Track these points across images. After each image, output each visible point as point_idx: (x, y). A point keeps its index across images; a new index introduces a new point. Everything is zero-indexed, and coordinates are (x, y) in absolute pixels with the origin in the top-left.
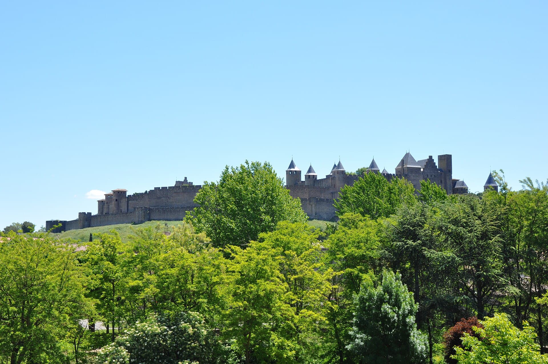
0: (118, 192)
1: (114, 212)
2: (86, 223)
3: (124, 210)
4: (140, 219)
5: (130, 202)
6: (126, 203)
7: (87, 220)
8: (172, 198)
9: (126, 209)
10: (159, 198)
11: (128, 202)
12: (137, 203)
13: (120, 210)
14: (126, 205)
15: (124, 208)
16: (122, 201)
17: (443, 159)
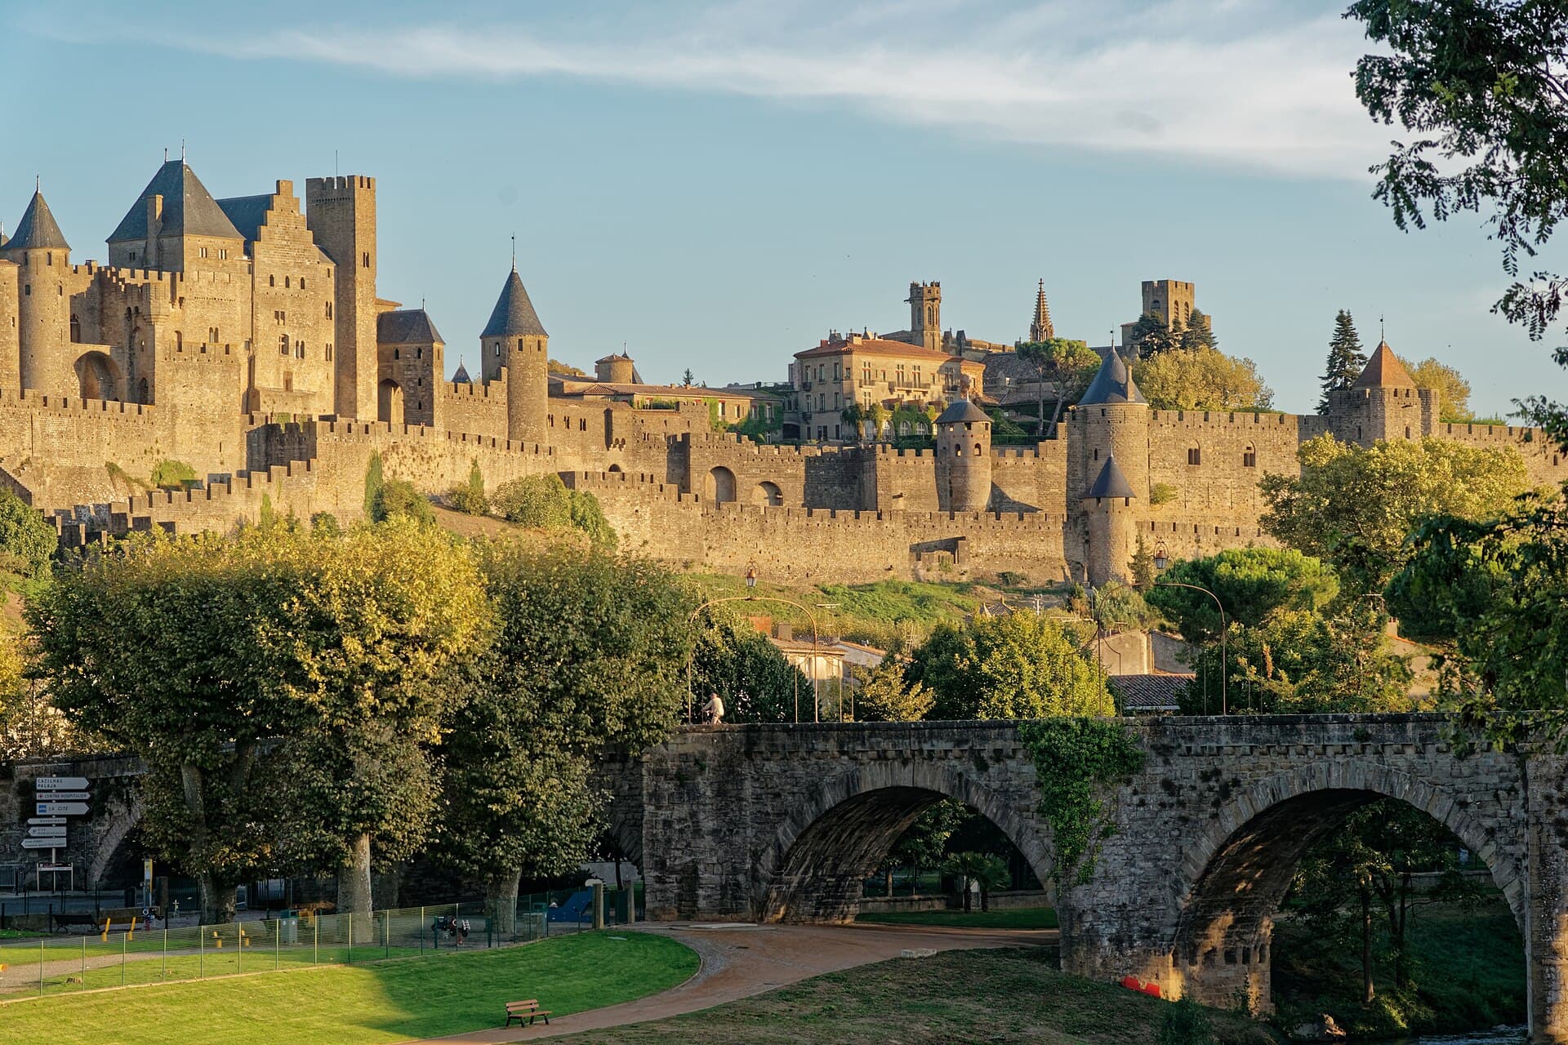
17: (335, 195)
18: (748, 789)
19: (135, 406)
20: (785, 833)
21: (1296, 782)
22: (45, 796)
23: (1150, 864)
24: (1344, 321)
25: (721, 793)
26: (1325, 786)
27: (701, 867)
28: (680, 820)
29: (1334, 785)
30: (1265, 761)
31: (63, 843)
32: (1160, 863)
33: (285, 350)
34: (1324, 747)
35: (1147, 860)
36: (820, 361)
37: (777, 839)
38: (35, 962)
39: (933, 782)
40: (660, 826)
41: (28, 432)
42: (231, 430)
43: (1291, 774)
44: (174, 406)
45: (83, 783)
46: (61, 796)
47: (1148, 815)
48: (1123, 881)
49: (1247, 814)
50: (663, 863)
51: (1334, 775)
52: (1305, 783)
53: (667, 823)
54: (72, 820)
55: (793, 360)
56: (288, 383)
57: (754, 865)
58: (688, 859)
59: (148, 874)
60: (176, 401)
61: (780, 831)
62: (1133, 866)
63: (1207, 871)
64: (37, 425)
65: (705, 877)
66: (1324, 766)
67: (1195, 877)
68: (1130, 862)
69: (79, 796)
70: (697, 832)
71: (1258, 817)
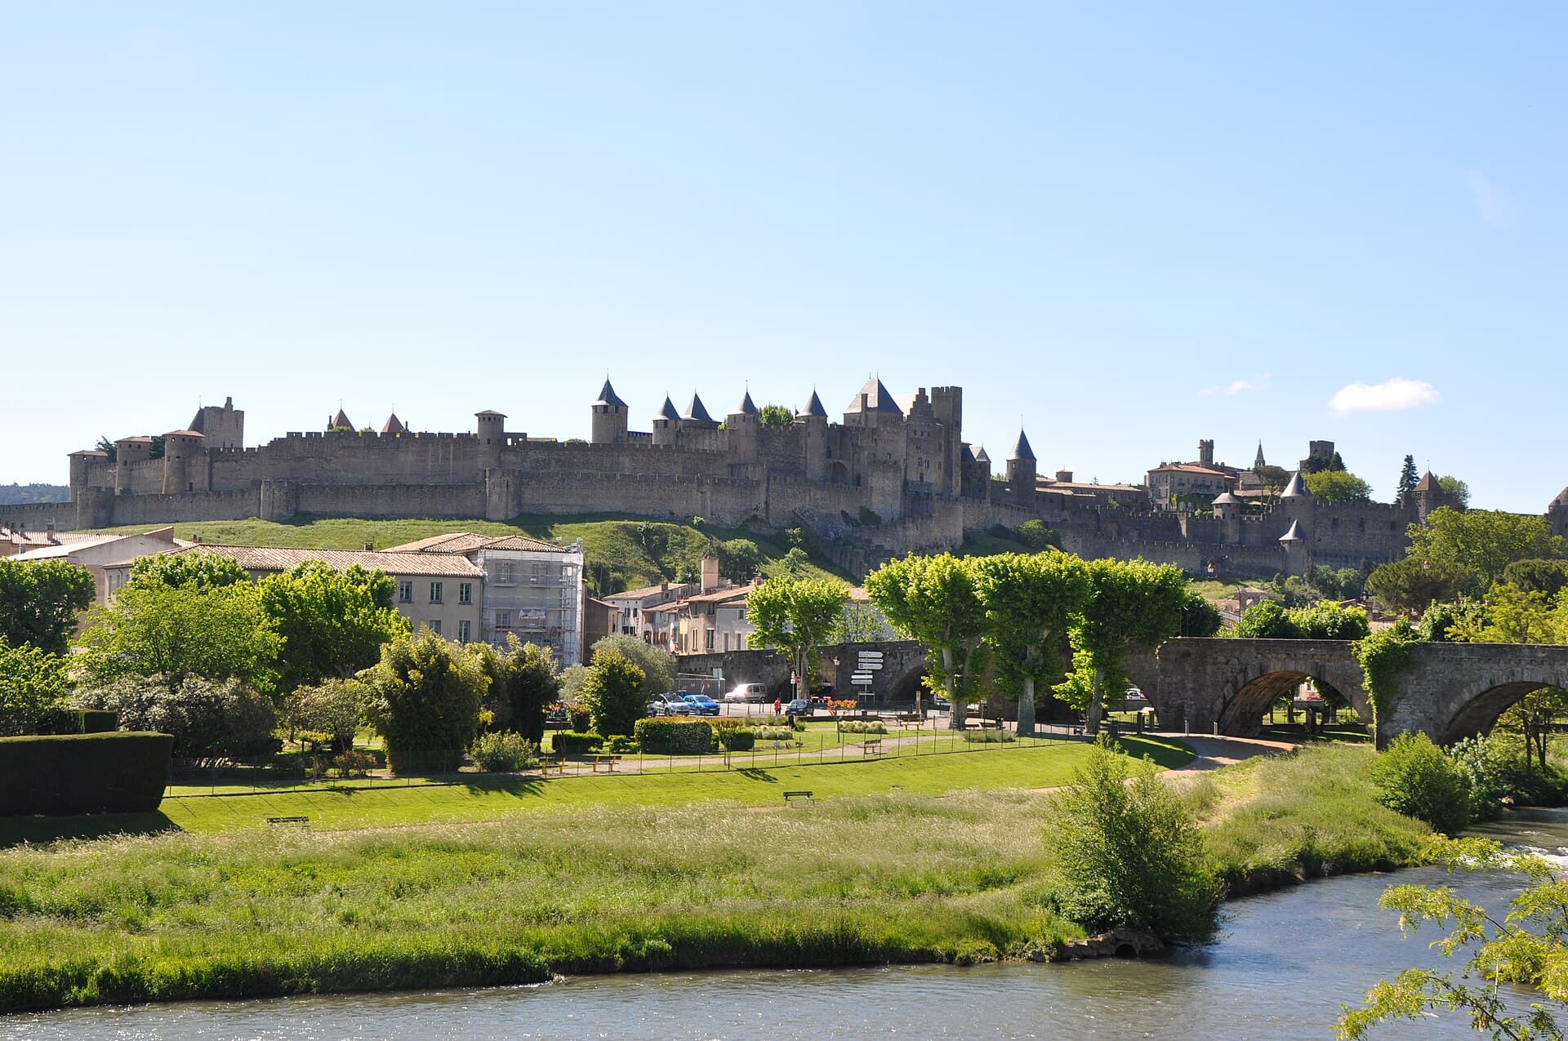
0: (183, 440)
1: (172, 487)
2: (103, 515)
3: (199, 486)
4: (275, 511)
5: (216, 465)
6: (207, 468)
7: (104, 507)
8: (335, 460)
9: (207, 482)
10: (301, 459)
11: (211, 463)
12: (238, 468)
13: (188, 485)
14: (207, 472)
15: (199, 480)
16: (193, 462)
17: (944, 395)
18: (1209, 669)
19: (855, 487)
20: (1228, 691)
21: (1504, 677)
22: (862, 660)
23: (1422, 715)
24: (1409, 459)
25: (1196, 670)
26: (1519, 679)
27: (1186, 705)
28: (1175, 684)
29: (1525, 679)
30: (1487, 666)
31: (870, 682)
32: (1427, 714)
33: (920, 464)
34: (1520, 660)
35: (1421, 712)
36: (1159, 474)
37: (1224, 694)
38: (861, 732)
39: (1306, 669)
40: (1166, 685)
41: (808, 497)
42: (896, 498)
43: (1501, 673)
44: (872, 487)
45: (880, 655)
46: (870, 660)
47: (1421, 690)
48: (1408, 722)
49: (1475, 692)
50: (1167, 703)
51: (1526, 674)
52: (1509, 679)
53: (1170, 684)
54: (874, 672)
55: (1147, 474)
56: (922, 478)
57: (1212, 706)
58: (1179, 701)
59: (918, 699)
60: (873, 485)
61: (1225, 690)
62: (1414, 715)
63: (1453, 720)
64: (812, 494)
65: (1187, 710)
66: (1519, 669)
67: (1446, 722)
68: (1412, 713)
69: (878, 661)
70: (1184, 688)
71: (1482, 694)
